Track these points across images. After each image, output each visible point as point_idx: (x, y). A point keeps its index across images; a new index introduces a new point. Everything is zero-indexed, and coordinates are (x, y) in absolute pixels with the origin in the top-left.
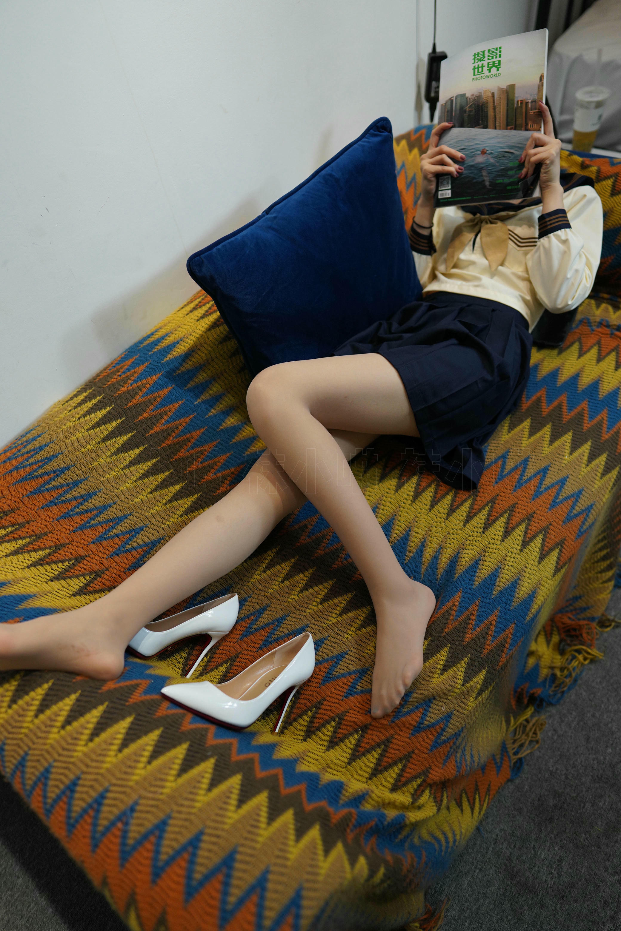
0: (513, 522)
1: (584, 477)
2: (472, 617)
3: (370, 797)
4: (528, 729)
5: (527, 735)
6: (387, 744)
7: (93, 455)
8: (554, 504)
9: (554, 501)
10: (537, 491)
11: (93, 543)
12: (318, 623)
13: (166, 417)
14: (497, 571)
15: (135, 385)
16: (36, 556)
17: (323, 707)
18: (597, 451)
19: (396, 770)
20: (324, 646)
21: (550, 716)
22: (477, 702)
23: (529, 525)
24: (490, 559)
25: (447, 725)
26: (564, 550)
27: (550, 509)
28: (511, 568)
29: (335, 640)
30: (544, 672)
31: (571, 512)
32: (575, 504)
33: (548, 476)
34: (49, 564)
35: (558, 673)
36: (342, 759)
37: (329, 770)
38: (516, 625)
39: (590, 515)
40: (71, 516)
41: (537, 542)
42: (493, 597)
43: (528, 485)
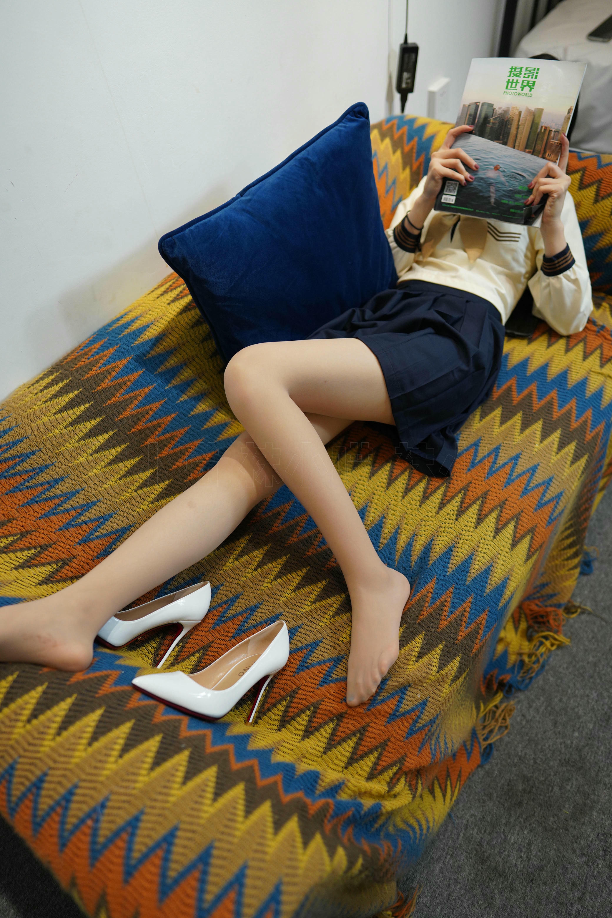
0: (486, 508)
1: (554, 465)
3: (347, 786)
4: (497, 714)
5: (497, 721)
6: (362, 732)
7: (61, 440)
8: (525, 492)
9: (526, 489)
11: (60, 530)
12: (292, 611)
13: (136, 402)
15: (104, 369)
17: (297, 696)
18: (567, 439)
19: (372, 758)
20: (298, 634)
21: (519, 702)
22: (451, 689)
23: (501, 512)
25: (422, 713)
26: (535, 537)
27: (522, 497)
29: (309, 628)
30: (513, 658)
31: (542, 499)
33: (519, 463)
34: (14, 551)
35: (526, 659)
36: (317, 748)
37: (304, 760)
38: (490, 611)
39: (560, 503)
40: (37, 502)
41: (509, 529)
43: (500, 473)
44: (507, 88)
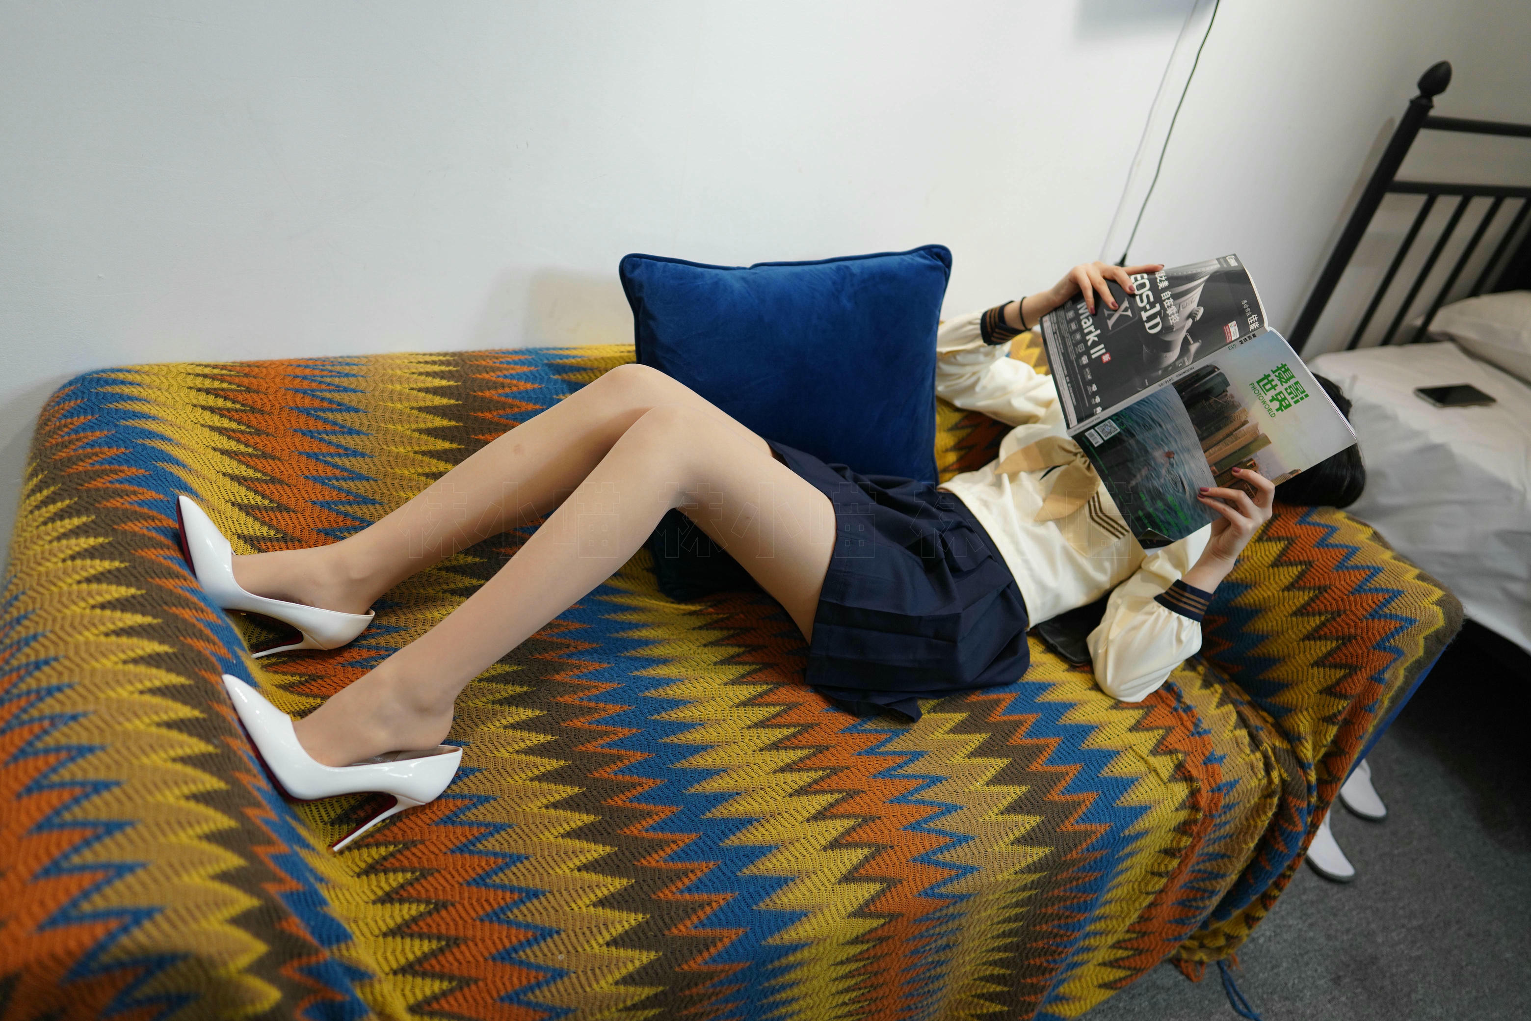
0: (842, 809)
1: (986, 825)
2: (691, 875)
3: (372, 986)
6: (451, 943)
7: (395, 417)
8: (916, 827)
9: (918, 823)
10: (904, 796)
11: (314, 503)
12: (483, 748)
14: (770, 848)
16: (254, 499)
17: (414, 850)
18: (1029, 805)
19: (435, 986)
20: (471, 777)
22: (613, 988)
23: (860, 826)
24: (771, 829)
25: (548, 983)
26: (888, 894)
27: (905, 829)
28: (793, 860)
29: (490, 777)
31: (934, 853)
32: (947, 847)
33: (934, 788)
36: (381, 923)
38: (746, 934)
39: (962, 881)
41: (856, 856)
42: (739, 874)
43: (897, 781)
44: (1258, 382)
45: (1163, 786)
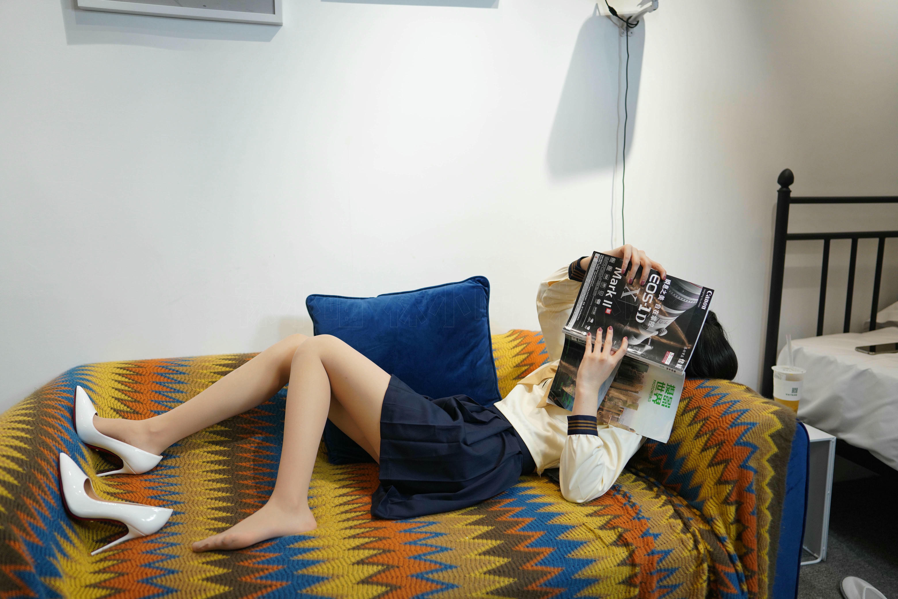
0: (371, 546)
1: (466, 560)
2: (266, 571)
6: (117, 592)
8: (417, 558)
9: (419, 556)
10: (415, 541)
14: (319, 562)
18: (501, 552)
24: (324, 553)
26: (390, 595)
27: (410, 558)
28: (331, 568)
31: (427, 573)
32: (437, 571)
33: (437, 538)
41: (372, 569)
42: (295, 572)
45: (606, 548)
